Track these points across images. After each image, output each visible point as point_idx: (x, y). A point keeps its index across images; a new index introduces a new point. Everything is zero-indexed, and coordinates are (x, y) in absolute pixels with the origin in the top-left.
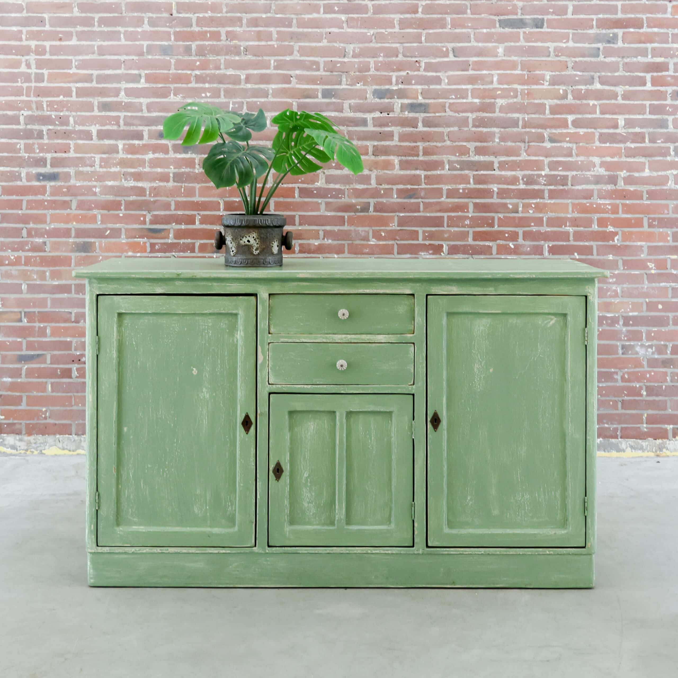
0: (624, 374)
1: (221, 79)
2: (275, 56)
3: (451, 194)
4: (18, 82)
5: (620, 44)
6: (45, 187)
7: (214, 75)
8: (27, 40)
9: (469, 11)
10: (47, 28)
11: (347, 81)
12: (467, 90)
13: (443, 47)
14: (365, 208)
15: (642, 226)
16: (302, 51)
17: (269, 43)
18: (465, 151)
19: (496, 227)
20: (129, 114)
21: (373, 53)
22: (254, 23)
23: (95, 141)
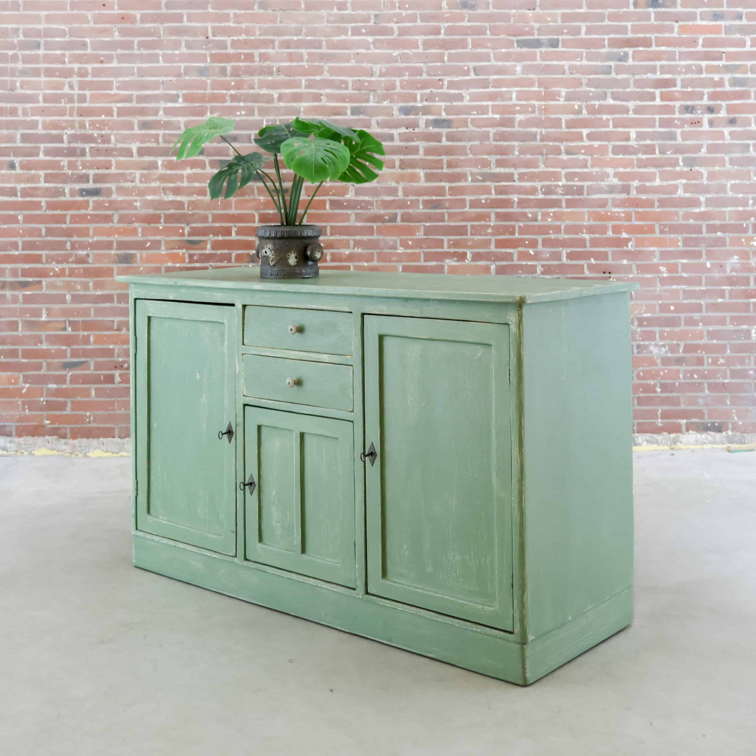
0: (639, 373)
1: (256, 98)
2: (306, 75)
3: (474, 204)
4: (61, 102)
5: (630, 62)
6: (87, 202)
7: (248, 95)
8: (70, 62)
9: (488, 32)
10: (89, 51)
11: (374, 98)
12: (487, 106)
13: (465, 66)
14: (393, 218)
15: (654, 232)
16: (333, 71)
17: (301, 64)
18: (486, 164)
19: (517, 234)
20: (168, 132)
21: (399, 72)
22: (286, 45)
23: (136, 158)
